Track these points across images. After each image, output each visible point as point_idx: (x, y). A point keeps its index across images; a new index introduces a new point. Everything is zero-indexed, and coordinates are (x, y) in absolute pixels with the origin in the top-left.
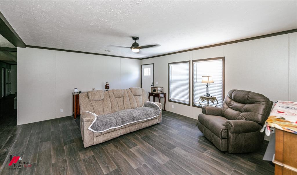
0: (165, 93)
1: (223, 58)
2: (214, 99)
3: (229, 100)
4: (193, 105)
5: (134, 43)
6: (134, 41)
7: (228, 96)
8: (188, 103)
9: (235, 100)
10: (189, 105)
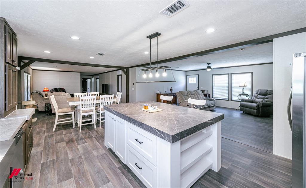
0: (209, 94)
1: (252, 73)
2: (247, 95)
3: (256, 95)
4: (231, 100)
5: (208, 67)
6: (208, 65)
7: (256, 93)
8: (228, 99)
9: (260, 94)
10: (229, 100)
